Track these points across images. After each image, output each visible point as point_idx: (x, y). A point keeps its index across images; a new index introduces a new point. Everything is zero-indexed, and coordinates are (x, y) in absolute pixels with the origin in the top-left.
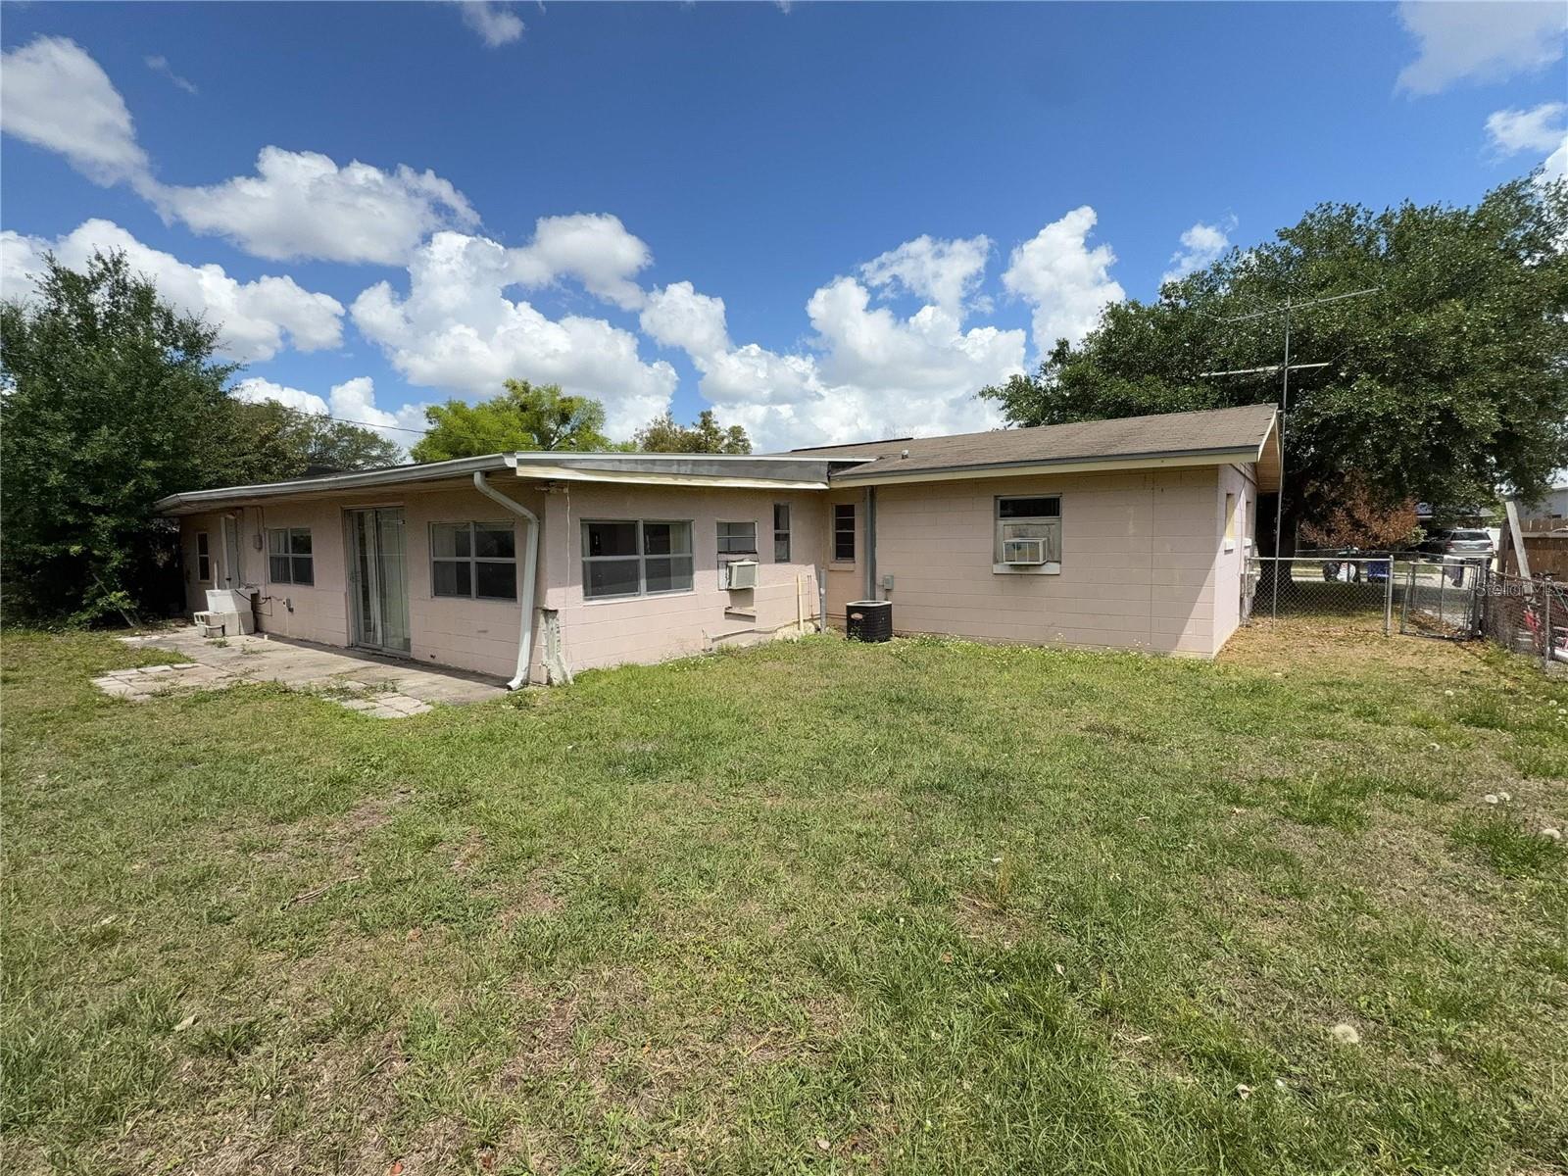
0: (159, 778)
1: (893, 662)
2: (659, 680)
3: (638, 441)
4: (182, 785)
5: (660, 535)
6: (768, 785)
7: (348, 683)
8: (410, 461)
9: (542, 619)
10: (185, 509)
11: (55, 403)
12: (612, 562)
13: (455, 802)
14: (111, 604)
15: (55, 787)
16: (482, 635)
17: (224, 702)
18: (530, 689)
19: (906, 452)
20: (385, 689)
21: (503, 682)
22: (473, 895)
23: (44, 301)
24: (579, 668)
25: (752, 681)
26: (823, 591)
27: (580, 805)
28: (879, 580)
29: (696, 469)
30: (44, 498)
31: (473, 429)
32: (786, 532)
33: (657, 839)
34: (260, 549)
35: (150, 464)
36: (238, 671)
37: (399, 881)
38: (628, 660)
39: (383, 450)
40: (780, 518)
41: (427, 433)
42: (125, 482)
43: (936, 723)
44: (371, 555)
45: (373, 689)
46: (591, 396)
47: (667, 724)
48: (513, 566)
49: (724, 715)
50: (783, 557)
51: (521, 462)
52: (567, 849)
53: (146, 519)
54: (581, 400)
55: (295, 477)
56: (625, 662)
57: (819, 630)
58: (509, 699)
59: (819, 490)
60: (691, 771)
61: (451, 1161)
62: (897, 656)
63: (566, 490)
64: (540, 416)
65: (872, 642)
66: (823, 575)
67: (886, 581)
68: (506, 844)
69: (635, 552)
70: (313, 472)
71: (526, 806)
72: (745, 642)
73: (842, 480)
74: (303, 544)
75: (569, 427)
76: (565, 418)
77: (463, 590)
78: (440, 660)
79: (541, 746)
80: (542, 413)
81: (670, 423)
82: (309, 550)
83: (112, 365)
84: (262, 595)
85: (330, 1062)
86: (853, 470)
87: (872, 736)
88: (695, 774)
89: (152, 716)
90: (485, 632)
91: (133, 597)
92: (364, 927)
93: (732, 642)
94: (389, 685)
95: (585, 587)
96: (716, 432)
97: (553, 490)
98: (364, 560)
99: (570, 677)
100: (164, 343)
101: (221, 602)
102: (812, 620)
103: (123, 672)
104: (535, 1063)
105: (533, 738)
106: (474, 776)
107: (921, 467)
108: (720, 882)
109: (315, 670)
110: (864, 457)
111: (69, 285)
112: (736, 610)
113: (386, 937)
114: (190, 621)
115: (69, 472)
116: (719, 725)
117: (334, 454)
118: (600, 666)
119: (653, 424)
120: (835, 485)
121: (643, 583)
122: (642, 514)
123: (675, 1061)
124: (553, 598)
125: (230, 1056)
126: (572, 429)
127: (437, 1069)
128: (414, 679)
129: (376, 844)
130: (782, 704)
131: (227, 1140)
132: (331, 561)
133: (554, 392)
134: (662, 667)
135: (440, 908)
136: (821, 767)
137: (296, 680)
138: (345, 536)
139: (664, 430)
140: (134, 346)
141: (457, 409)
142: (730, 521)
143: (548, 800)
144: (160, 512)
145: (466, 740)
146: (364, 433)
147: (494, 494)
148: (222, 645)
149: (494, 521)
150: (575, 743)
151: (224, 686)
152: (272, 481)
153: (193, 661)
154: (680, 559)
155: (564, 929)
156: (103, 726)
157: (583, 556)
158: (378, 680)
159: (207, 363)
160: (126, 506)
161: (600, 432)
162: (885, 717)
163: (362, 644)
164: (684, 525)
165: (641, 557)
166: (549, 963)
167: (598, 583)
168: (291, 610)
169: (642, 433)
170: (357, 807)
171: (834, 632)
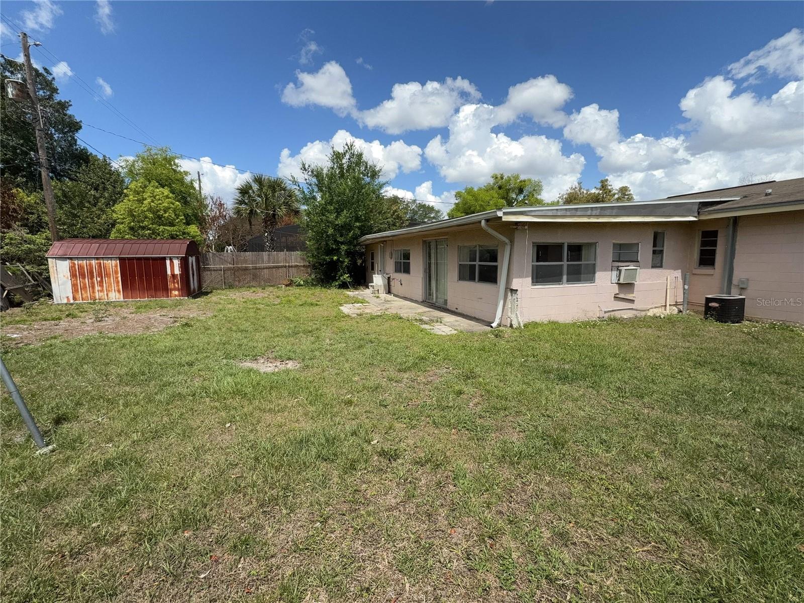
0: (360, 347)
1: (744, 337)
2: (571, 331)
3: (560, 200)
4: (368, 350)
5: (576, 251)
6: (645, 400)
7: (423, 317)
8: (447, 218)
9: (509, 294)
10: (368, 242)
11: (331, 203)
12: (549, 265)
13: (469, 376)
14: (344, 279)
15: (331, 344)
16: (480, 300)
17: (380, 320)
18: (501, 328)
19: (770, 191)
20: (437, 321)
21: (489, 324)
22: (479, 421)
23: (330, 164)
24: (526, 320)
25: (632, 338)
26: (686, 287)
27: (530, 390)
28: (735, 281)
29: (603, 212)
30: (327, 239)
31: (476, 200)
32: (661, 249)
33: (573, 417)
34: (391, 258)
35: (358, 224)
36: (384, 308)
37: (447, 406)
38: (553, 319)
39: (436, 214)
40: (657, 239)
41: (455, 204)
42: (350, 232)
43: (786, 383)
44: (433, 261)
45: (432, 321)
46: (535, 178)
47: (577, 356)
48: (496, 267)
49: (613, 355)
50: (657, 263)
51: (505, 214)
52: (524, 410)
53: (355, 246)
54: (530, 180)
55: (404, 227)
56: (552, 320)
57: (681, 311)
58: (491, 332)
59: (690, 221)
60: (593, 383)
61: (475, 538)
62: (749, 334)
63: (526, 227)
64: (508, 191)
65: (726, 322)
66: (688, 277)
67: (741, 281)
68: (494, 401)
69: (561, 260)
70: (411, 225)
71: (502, 384)
72: (626, 315)
73: (709, 214)
74: (407, 256)
75: (522, 196)
76: (521, 191)
77: (472, 278)
78: (459, 311)
79: (508, 357)
80: (509, 190)
81: (580, 189)
82: (409, 259)
83: (348, 186)
84: (391, 278)
85: (424, 475)
86: (719, 207)
87: (727, 384)
88: (595, 386)
89: (358, 322)
90: (481, 299)
91: (350, 276)
92: (434, 423)
93: (618, 315)
94: (439, 320)
95: (532, 279)
96: (610, 191)
97: (519, 227)
98: (430, 264)
99: (522, 325)
100: (364, 175)
101: (378, 280)
102: (676, 305)
103: (347, 305)
104: (512, 509)
105: (504, 353)
106: (477, 366)
107: (784, 201)
108: (614, 449)
109: (409, 310)
110: (728, 197)
111: (337, 156)
112: (622, 296)
113: (443, 430)
114: (367, 287)
115: (334, 228)
116: (610, 360)
117: (416, 217)
118: (538, 320)
119: (569, 190)
120: (703, 218)
121: (565, 277)
122: (567, 239)
123: (589, 537)
124: (516, 283)
125: (390, 460)
126: (524, 197)
127: (467, 495)
128: (449, 318)
129: (437, 388)
130: (654, 354)
131: (390, 492)
132: (417, 263)
133: (517, 177)
134: (574, 324)
135: (465, 423)
136: (685, 397)
137: (404, 314)
138: (423, 252)
139: (576, 193)
140: (354, 178)
141: (469, 191)
142: (622, 242)
143: (513, 384)
144: (359, 243)
145: (473, 349)
146: (429, 206)
147: (490, 231)
148: (378, 297)
149: (489, 244)
150: (526, 358)
151: (379, 314)
152: (396, 229)
153: (369, 303)
154: (588, 264)
155: (524, 449)
156: (343, 324)
157: (533, 262)
158: (434, 317)
159: (377, 181)
160: (349, 241)
161: (539, 197)
162: (738, 373)
163: (427, 301)
164: (594, 245)
165: (565, 263)
166: (518, 463)
167: (540, 277)
168: (401, 284)
169: (563, 196)
170: (429, 371)
171: (692, 313)
